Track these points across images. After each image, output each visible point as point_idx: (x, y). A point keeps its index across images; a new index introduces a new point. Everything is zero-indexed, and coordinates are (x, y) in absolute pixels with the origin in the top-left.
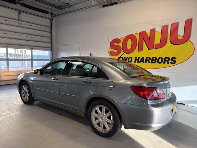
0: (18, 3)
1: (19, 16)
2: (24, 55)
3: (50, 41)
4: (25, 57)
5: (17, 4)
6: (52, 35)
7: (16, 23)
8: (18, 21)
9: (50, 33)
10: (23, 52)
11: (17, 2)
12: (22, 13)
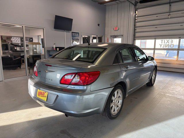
1: (170, 8)
2: (171, 45)
4: (171, 47)
8: (168, 13)
10: (170, 42)
12: (172, 4)
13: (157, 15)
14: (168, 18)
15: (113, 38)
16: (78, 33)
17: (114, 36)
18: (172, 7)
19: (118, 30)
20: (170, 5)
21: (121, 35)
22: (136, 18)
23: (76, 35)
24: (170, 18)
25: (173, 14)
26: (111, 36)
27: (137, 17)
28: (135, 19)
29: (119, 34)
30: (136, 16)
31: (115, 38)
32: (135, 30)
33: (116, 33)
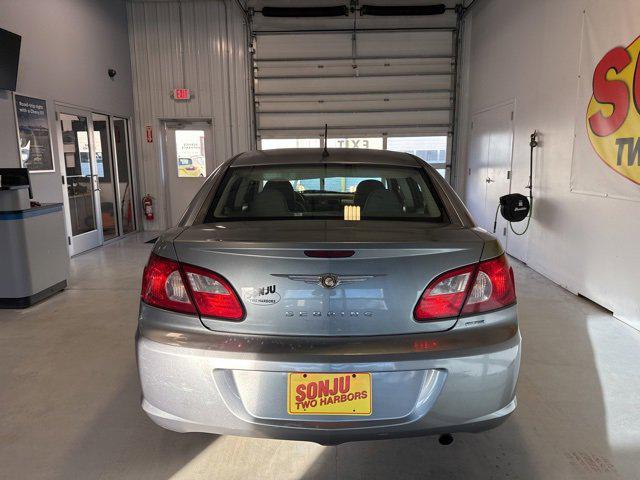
0: (353, 10)
1: (354, 46)
3: (447, 103)
5: (350, 14)
6: (455, 81)
7: (344, 67)
8: (351, 61)
9: (449, 77)
11: (349, 7)
12: (359, 36)
13: (321, 63)
14: (354, 76)
15: (169, 127)
16: (42, 102)
17: (174, 120)
18: (360, 44)
19: (189, 100)
20: (354, 39)
21: (204, 120)
22: (255, 64)
23: (36, 109)
24: (360, 76)
25: (364, 66)
26: (162, 121)
27: (257, 60)
28: (253, 68)
29: (194, 115)
30: (255, 56)
31: (179, 129)
32: (255, 103)
33: (181, 111)
